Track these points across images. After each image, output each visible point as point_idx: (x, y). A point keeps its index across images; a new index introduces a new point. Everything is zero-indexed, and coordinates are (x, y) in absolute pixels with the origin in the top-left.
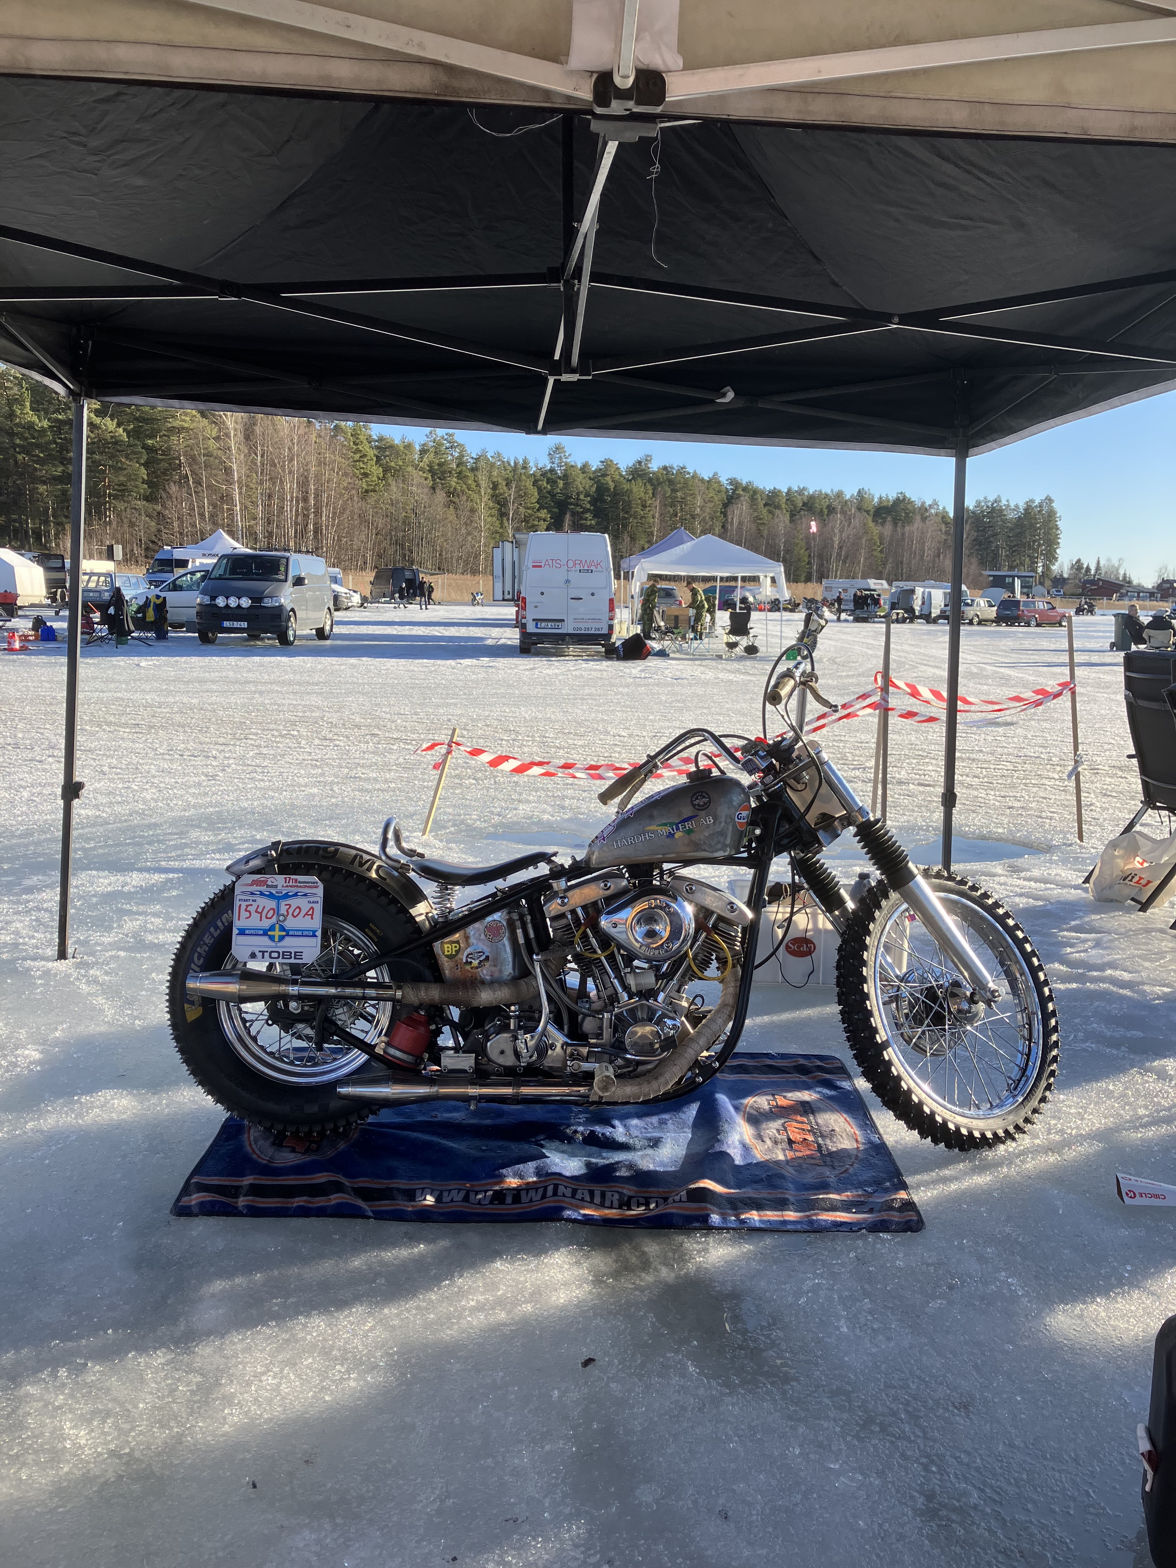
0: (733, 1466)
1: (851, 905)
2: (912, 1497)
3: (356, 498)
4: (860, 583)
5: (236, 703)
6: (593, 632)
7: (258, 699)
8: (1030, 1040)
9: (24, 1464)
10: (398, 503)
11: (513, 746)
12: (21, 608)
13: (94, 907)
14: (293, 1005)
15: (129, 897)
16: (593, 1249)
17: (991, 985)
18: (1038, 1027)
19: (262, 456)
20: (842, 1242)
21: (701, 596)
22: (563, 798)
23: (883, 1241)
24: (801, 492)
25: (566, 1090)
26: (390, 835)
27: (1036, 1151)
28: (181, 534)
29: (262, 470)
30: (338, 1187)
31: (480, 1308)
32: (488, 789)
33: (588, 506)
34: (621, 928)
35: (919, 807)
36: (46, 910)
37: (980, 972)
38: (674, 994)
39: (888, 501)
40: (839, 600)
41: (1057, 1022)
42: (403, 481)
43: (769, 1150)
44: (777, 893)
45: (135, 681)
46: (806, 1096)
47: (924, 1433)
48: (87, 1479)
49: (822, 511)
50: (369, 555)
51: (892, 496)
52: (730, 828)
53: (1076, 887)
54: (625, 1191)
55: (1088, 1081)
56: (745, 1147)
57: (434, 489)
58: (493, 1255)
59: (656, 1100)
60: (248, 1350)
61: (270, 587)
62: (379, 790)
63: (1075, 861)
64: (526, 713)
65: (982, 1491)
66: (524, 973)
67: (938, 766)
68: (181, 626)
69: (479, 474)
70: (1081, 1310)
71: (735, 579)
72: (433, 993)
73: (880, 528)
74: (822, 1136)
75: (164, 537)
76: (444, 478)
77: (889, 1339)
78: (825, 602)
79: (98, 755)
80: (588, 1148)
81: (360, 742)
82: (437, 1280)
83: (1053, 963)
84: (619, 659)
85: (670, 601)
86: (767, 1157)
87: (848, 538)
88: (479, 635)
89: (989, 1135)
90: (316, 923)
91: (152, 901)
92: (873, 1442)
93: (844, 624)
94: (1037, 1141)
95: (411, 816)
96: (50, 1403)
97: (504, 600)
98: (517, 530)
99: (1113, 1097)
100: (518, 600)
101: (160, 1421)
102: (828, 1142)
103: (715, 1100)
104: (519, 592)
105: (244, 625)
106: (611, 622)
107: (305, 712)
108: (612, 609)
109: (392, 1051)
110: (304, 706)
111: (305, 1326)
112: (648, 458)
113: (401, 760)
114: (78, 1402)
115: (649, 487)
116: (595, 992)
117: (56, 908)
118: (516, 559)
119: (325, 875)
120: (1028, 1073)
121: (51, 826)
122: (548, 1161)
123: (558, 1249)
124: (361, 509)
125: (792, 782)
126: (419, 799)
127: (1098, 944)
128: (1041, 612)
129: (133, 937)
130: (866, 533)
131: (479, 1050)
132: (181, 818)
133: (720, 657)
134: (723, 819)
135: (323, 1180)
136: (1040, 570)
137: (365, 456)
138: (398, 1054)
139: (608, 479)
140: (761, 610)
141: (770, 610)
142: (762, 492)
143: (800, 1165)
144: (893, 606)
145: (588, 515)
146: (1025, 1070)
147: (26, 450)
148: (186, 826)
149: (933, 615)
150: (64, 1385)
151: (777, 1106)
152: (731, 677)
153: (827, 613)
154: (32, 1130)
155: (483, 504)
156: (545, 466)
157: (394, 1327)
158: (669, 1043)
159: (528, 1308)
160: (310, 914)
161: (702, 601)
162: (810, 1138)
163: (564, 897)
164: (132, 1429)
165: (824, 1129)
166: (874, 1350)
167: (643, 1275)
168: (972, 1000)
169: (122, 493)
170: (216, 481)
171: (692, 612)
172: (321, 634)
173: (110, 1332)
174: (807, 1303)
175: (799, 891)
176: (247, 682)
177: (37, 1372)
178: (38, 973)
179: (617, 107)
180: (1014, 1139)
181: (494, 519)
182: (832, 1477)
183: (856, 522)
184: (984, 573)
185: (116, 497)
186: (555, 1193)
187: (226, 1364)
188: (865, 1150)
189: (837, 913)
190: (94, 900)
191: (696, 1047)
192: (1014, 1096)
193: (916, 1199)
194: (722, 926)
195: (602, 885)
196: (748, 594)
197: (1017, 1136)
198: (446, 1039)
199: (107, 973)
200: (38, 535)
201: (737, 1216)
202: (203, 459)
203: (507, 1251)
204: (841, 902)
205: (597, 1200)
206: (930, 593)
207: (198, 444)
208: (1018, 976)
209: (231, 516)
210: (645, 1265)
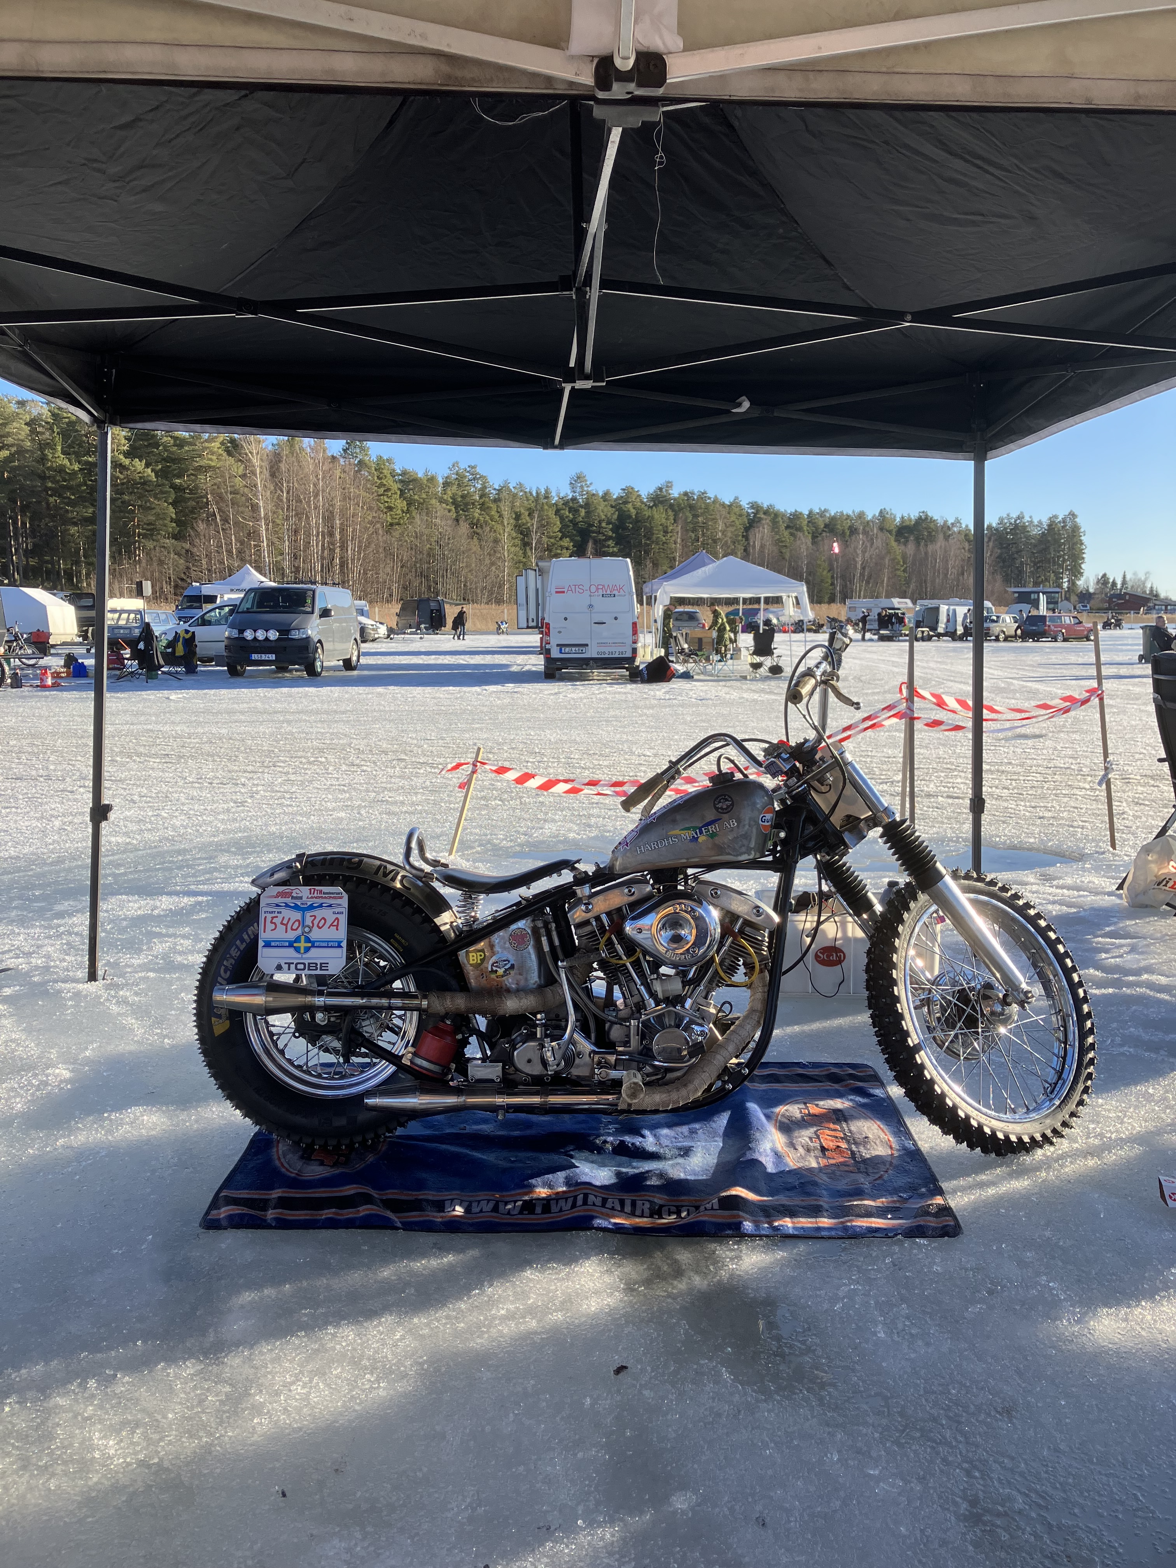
0: (770, 1472)
1: (878, 908)
2: (955, 1503)
3: (380, 532)
4: (884, 602)
5: (264, 733)
6: (617, 656)
7: (286, 728)
8: (1065, 1043)
9: (53, 1475)
10: (422, 535)
11: (538, 768)
12: (53, 646)
13: (122, 931)
14: (319, 1016)
15: (158, 919)
16: (624, 1257)
17: (1024, 986)
18: (1073, 1029)
19: (288, 493)
20: (877, 1248)
21: (723, 619)
22: (589, 816)
23: (920, 1246)
24: (822, 513)
25: (594, 1098)
26: (414, 845)
27: (1075, 1155)
28: (209, 571)
29: (288, 506)
30: (367, 1199)
31: (511, 1316)
32: (514, 809)
33: (610, 533)
34: (645, 934)
35: (949, 818)
36: (77, 934)
37: (1013, 973)
38: (701, 1000)
39: (910, 520)
40: (864, 620)
41: (1092, 1024)
42: (427, 514)
43: (802, 1158)
44: (804, 902)
45: (165, 713)
46: (838, 1104)
47: (966, 1438)
48: (116, 1489)
49: (843, 533)
50: (395, 587)
51: (914, 514)
52: (754, 830)
53: (1110, 894)
54: (656, 1200)
55: (1127, 1085)
56: (777, 1155)
57: (457, 520)
58: (525, 1263)
59: (686, 1108)
60: (277, 1360)
61: (297, 620)
62: (406, 812)
63: (1107, 869)
64: (552, 735)
65: (1027, 1496)
66: (549, 980)
67: (967, 778)
68: (210, 660)
69: (501, 505)
70: (1126, 1314)
71: (757, 600)
72: (458, 1002)
73: (902, 547)
74: (856, 1143)
75: (193, 574)
76: (467, 510)
77: (928, 1344)
78: (849, 621)
79: (128, 784)
80: (618, 1158)
81: (387, 767)
82: (466, 1290)
83: (1088, 968)
84: (643, 681)
85: (694, 624)
86: (800, 1165)
87: (871, 558)
88: (504, 662)
89: (1026, 1139)
90: (341, 933)
91: (180, 924)
92: (914, 1448)
93: (869, 644)
94: (1076, 1145)
95: (438, 837)
96: (79, 1414)
97: (528, 627)
98: (541, 558)
99: (1153, 1101)
100: (542, 627)
101: (189, 1431)
102: (862, 1149)
103: (746, 1109)
104: (543, 619)
105: (272, 657)
106: (634, 646)
107: (332, 739)
108: (635, 632)
109: (419, 1061)
110: (332, 734)
111: (334, 1335)
112: (669, 484)
113: (428, 783)
114: (107, 1413)
115: (670, 513)
116: (622, 1000)
117: (86, 932)
118: (539, 586)
119: (349, 885)
120: (1064, 1076)
121: (82, 853)
122: (577, 1170)
123: (588, 1258)
124: (385, 542)
125: (816, 784)
126: (446, 821)
127: (1133, 949)
128: (1068, 627)
129: (163, 958)
130: (889, 552)
131: (506, 1059)
132: (210, 844)
133: (745, 678)
134: (747, 822)
135: (352, 1192)
136: (1065, 585)
137: (388, 490)
138: (425, 1064)
139: (630, 506)
140: (785, 632)
141: (794, 632)
142: (784, 515)
143: (833, 1173)
144: (918, 624)
145: (611, 543)
146: (1061, 1073)
147: (56, 492)
148: (215, 850)
149: (959, 633)
150: (93, 1396)
151: (809, 1115)
152: (756, 696)
153: (851, 631)
154: (63, 1146)
155: (507, 535)
156: (567, 495)
157: (423, 1336)
158: (697, 1049)
159: (559, 1316)
160: (335, 925)
161: (723, 624)
162: (844, 1145)
163: (589, 904)
164: (161, 1439)
165: (857, 1136)
166: (913, 1356)
167: (675, 1282)
168: (1005, 1002)
169: (151, 532)
170: (243, 518)
171: (715, 634)
172: (348, 664)
173: (139, 1343)
174: (842, 1309)
175: (826, 900)
176: (275, 712)
177: (66, 1384)
178: (69, 995)
179: (618, 91)
180: (1052, 1143)
181: (518, 549)
182: (872, 1483)
183: (878, 543)
184: (1009, 589)
185: (145, 536)
186: (585, 1202)
187: (255, 1374)
188: (899, 1156)
189: (865, 916)
190: (125, 923)
191: (724, 1053)
192: (1051, 1100)
193: (952, 1204)
194: (748, 930)
195: (626, 891)
196: (771, 616)
197: (1054, 1140)
198: (473, 1050)
199: (136, 994)
200: (69, 575)
201: (770, 1223)
202: (230, 496)
203: (537, 1260)
204: (869, 906)
205: (628, 1209)
206: (954, 611)
207: (225, 482)
208: (1051, 977)
209: (259, 552)
210: (678, 1272)
